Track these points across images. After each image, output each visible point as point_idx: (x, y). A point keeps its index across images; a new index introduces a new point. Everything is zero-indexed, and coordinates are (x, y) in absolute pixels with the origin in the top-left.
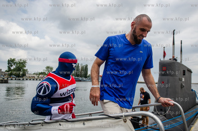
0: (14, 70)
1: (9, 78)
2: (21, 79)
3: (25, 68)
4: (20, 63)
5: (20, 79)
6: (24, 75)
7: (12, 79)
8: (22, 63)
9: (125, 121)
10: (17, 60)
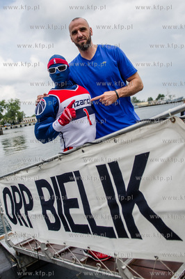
0: (7, 116)
1: (3, 128)
2: (19, 126)
3: (20, 111)
4: (11, 104)
5: (16, 127)
6: (20, 120)
7: (6, 129)
8: (14, 104)
9: (174, 121)
10: (7, 102)
